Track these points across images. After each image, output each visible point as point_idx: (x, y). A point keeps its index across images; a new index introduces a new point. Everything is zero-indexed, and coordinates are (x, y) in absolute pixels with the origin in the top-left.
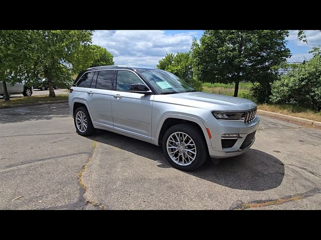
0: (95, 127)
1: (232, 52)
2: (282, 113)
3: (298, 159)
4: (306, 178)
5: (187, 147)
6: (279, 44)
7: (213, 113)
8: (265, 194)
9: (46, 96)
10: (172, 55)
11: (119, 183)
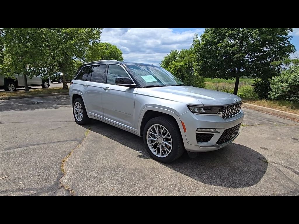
0: (89, 117)
1: (232, 47)
2: (280, 109)
3: (285, 158)
4: (288, 178)
5: (165, 140)
6: (282, 40)
7: (189, 106)
8: (237, 191)
9: (60, 88)
10: (176, 51)
11: (96, 170)
